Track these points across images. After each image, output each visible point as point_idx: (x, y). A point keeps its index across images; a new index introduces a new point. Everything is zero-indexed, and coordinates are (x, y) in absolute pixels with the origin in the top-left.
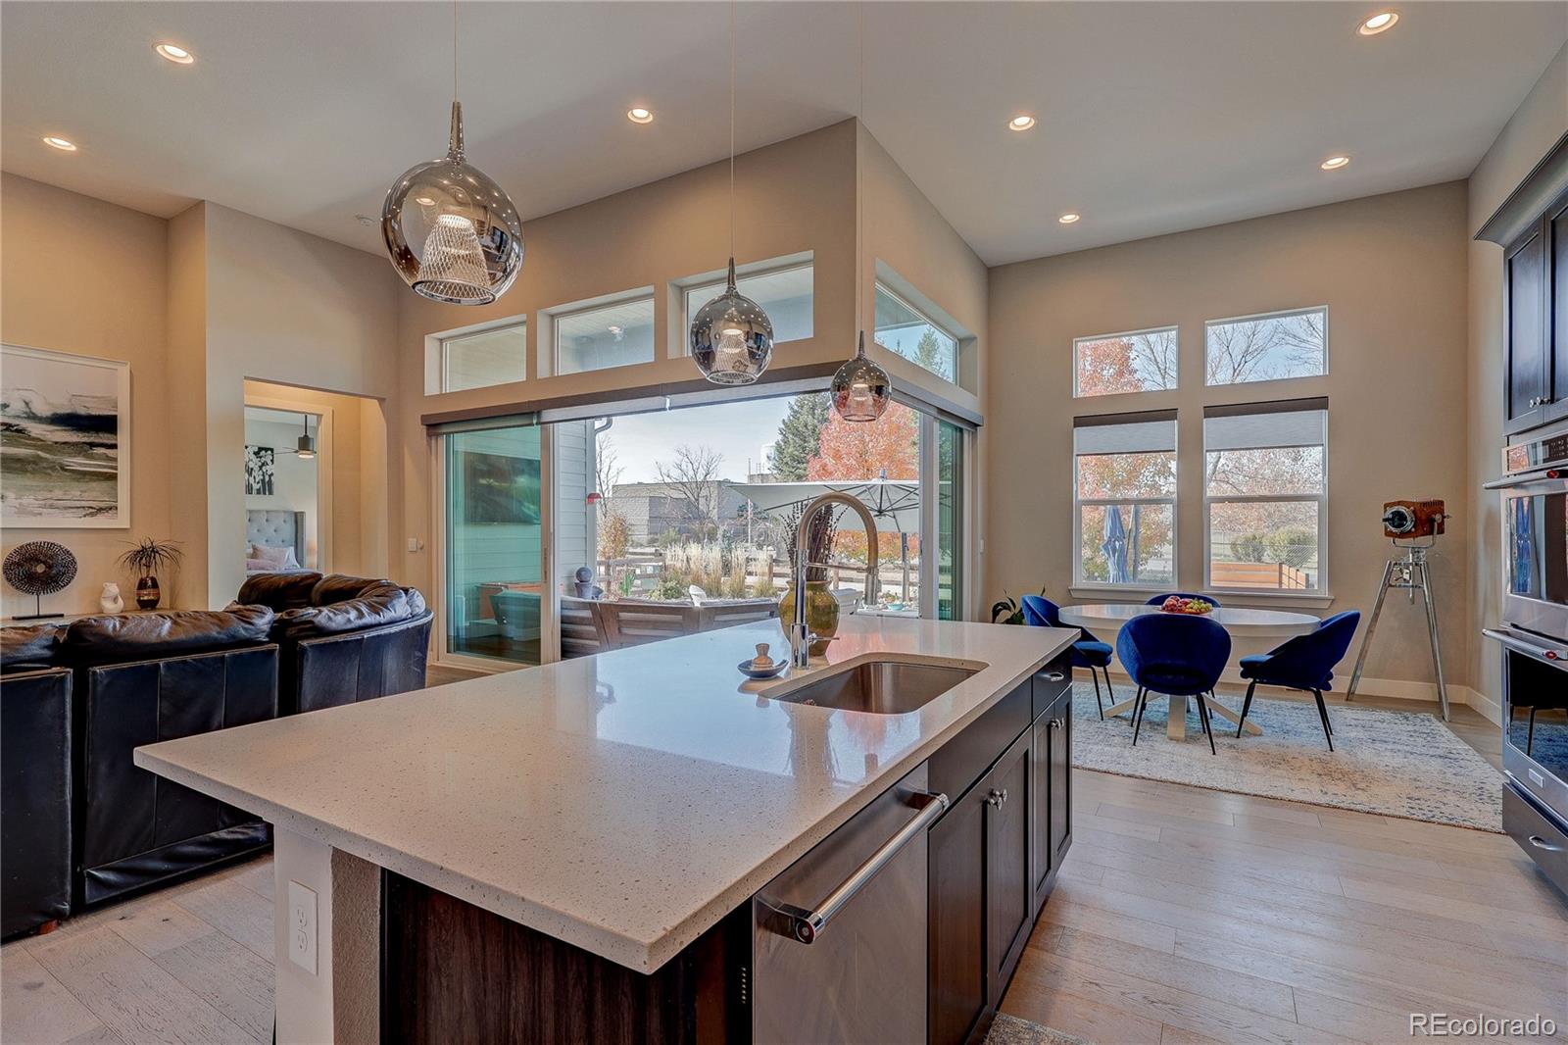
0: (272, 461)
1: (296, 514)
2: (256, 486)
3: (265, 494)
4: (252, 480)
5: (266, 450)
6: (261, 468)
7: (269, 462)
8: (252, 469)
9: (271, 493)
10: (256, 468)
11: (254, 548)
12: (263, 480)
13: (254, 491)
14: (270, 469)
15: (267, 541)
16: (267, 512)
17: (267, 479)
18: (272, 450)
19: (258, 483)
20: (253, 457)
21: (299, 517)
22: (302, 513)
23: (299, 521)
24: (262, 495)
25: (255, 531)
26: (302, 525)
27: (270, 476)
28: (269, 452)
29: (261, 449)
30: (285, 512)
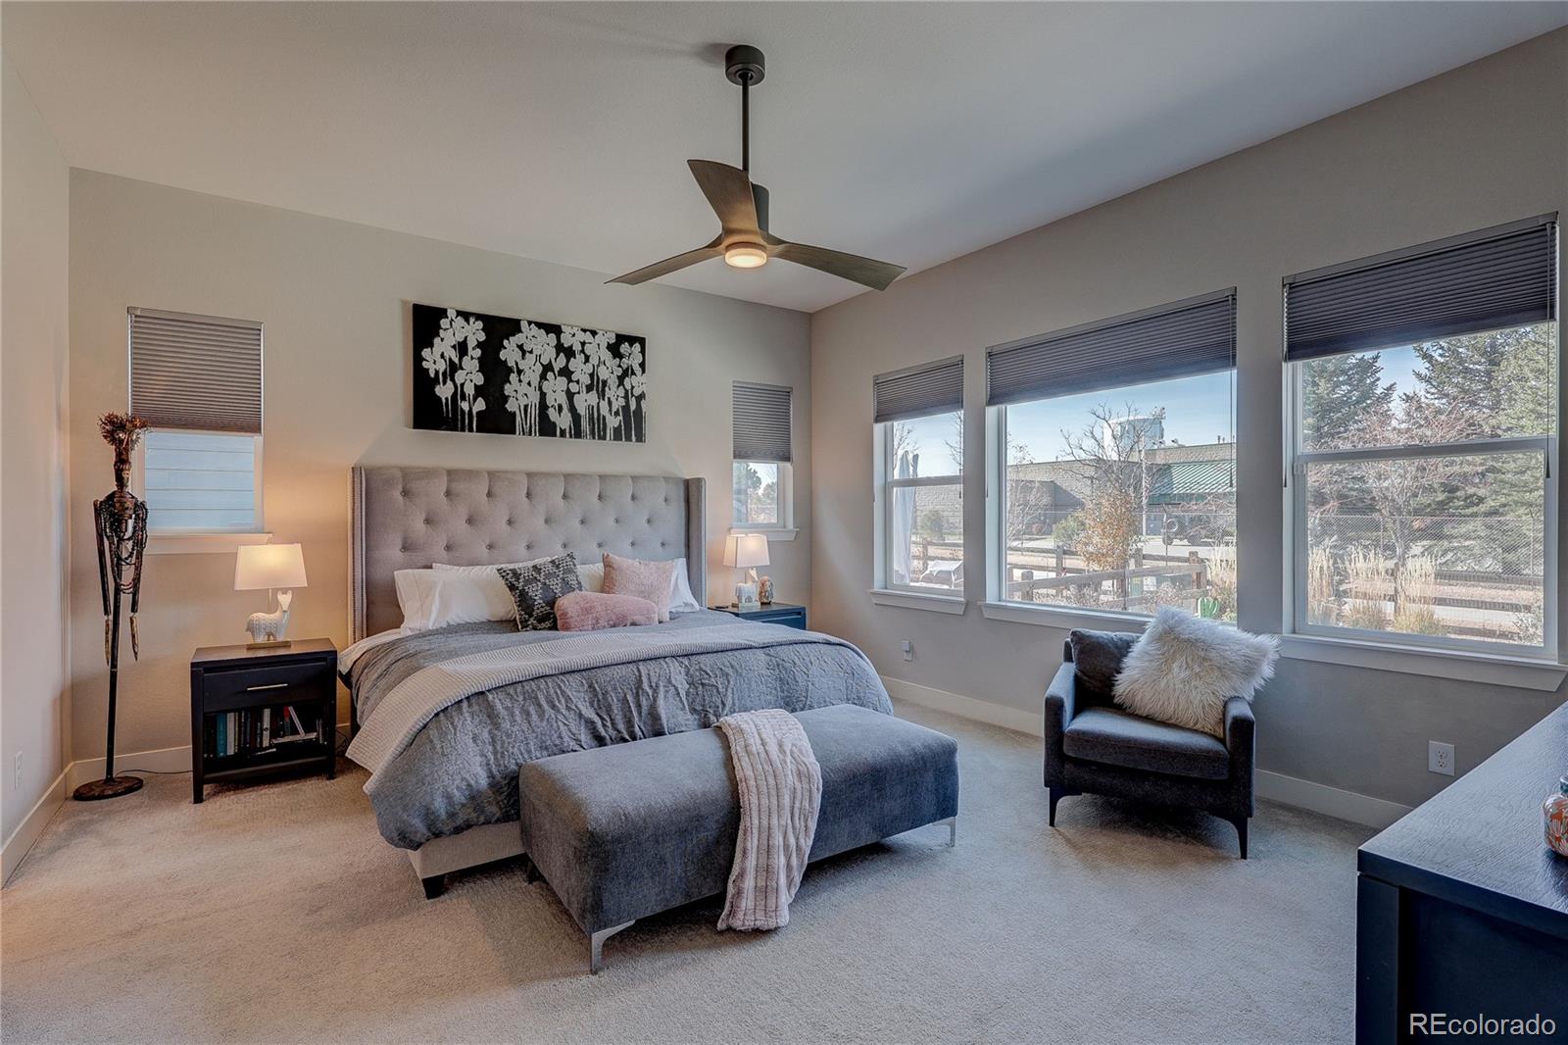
0: (642, 365)
1: (687, 484)
2: (613, 422)
3: (628, 439)
4: (604, 405)
5: (632, 340)
6: (621, 382)
7: (637, 369)
8: (605, 383)
9: (640, 438)
10: (613, 382)
11: (608, 565)
12: (626, 408)
13: (610, 433)
14: (637, 382)
15: (633, 544)
16: (634, 478)
17: (633, 407)
18: (642, 341)
19: (617, 414)
20: (607, 355)
21: (693, 489)
22: (699, 480)
23: (693, 500)
24: (623, 442)
25: (611, 521)
26: (699, 511)
27: (640, 398)
28: (637, 346)
29: (621, 338)
30: (667, 479)
